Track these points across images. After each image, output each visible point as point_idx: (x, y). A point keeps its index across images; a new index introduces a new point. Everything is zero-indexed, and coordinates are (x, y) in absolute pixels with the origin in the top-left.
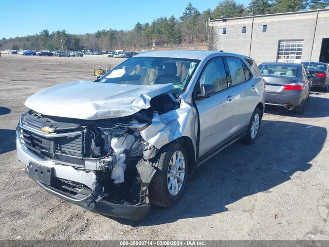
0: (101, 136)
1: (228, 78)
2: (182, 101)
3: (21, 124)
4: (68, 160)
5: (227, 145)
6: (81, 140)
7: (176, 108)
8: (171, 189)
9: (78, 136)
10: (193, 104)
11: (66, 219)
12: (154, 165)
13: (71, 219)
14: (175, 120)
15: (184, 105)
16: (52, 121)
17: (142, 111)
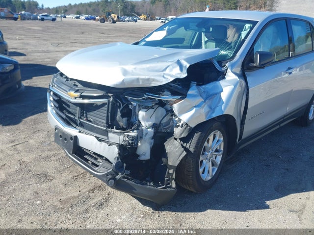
0: (129, 106)
1: (291, 45)
2: (229, 70)
3: (51, 86)
4: (92, 129)
5: (278, 127)
6: (106, 109)
7: (220, 80)
8: (203, 172)
9: (104, 104)
10: (243, 75)
11: (88, 189)
12: (185, 145)
13: (92, 191)
14: (216, 94)
15: (231, 76)
16: (80, 86)
17: (177, 81)
